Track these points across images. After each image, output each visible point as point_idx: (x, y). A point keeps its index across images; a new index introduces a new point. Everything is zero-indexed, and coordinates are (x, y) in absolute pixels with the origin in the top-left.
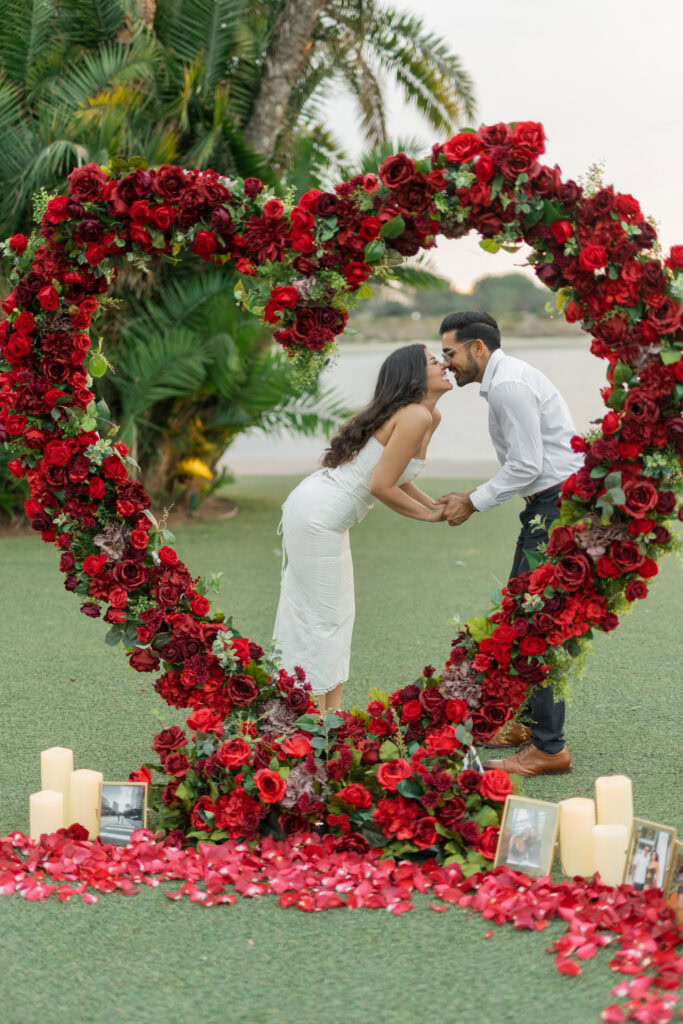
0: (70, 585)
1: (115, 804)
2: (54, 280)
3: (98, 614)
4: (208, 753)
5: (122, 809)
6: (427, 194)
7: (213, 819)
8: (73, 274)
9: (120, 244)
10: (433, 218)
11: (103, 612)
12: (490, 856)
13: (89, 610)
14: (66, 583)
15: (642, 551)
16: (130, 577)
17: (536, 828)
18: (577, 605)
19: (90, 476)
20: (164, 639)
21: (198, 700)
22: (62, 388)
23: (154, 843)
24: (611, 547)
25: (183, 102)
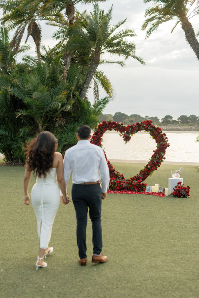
4: (115, 182)
6: (140, 126)
7: (116, 188)
9: (107, 129)
10: (141, 129)
12: (145, 191)
17: (150, 188)
18: (153, 167)
23: (110, 191)
24: (157, 161)
25: (71, 93)
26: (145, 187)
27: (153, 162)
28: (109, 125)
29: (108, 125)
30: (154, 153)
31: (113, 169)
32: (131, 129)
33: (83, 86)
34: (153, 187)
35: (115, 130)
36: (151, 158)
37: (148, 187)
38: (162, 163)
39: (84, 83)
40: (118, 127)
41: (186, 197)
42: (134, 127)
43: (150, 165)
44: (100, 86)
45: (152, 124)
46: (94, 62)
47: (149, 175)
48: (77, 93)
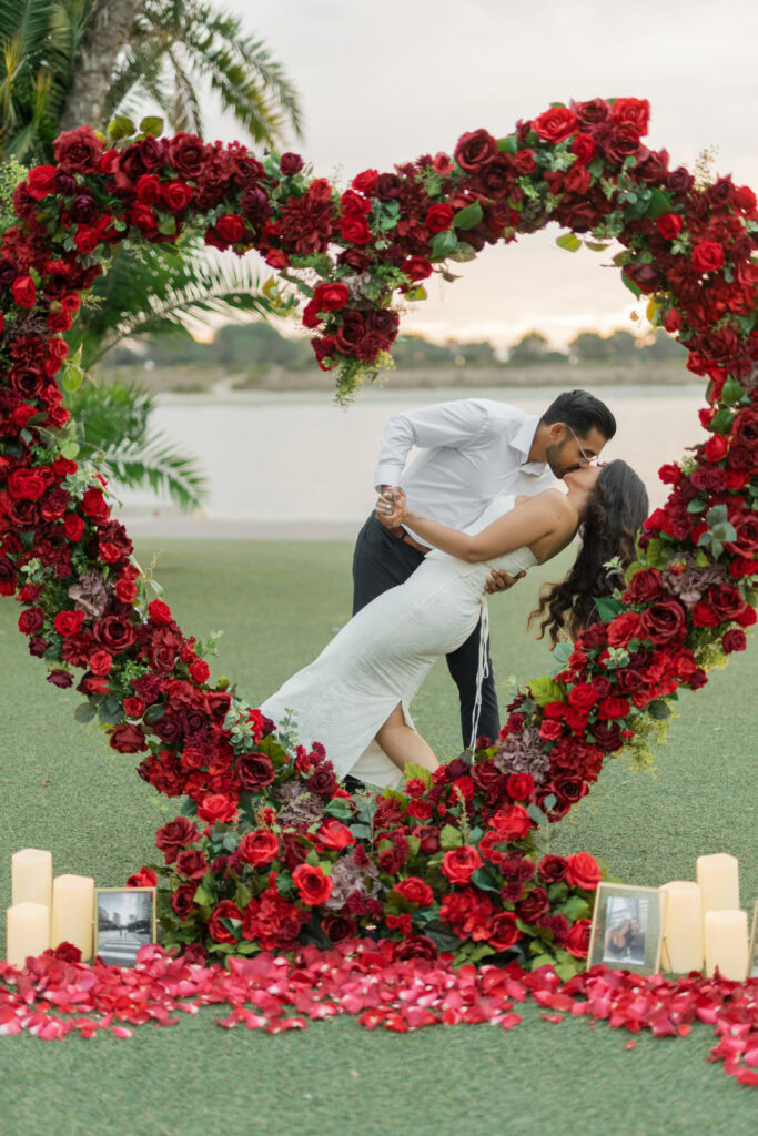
0: (37, 650)
1: (116, 916)
2: (31, 270)
3: (70, 684)
4: (230, 848)
5: (125, 921)
6: (509, 179)
7: (241, 928)
8: (57, 262)
9: (120, 227)
10: (513, 207)
11: (77, 681)
12: (580, 954)
13: (60, 679)
14: (31, 646)
15: (743, 596)
16: (115, 637)
17: (637, 919)
18: (666, 660)
19: (68, 513)
20: (157, 713)
21: (199, 784)
22: (33, 404)
23: (170, 961)
24: (710, 591)
26: (588, 896)
27: (662, 593)
28: (133, 176)
29: (122, 181)
31: (212, 683)
32: (394, 208)
34: (675, 892)
35: (219, 239)
37: (618, 904)
40: (240, 197)
42: (433, 189)
47: (612, 742)
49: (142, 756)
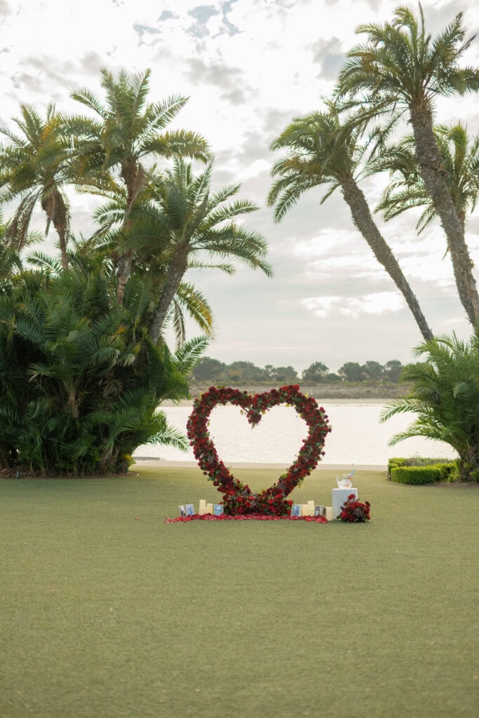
0: (202, 468)
3: (207, 474)
4: (234, 499)
5: (218, 510)
6: (278, 396)
7: (237, 511)
10: (279, 400)
12: (290, 514)
15: (315, 460)
16: (214, 467)
17: (298, 509)
18: (303, 470)
19: (207, 446)
20: (221, 479)
21: (229, 491)
23: (226, 515)
24: (310, 459)
25: (134, 330)
26: (291, 506)
27: (303, 460)
28: (221, 394)
29: (219, 394)
30: (304, 444)
31: (230, 475)
32: (261, 400)
33: (155, 314)
34: (304, 505)
35: (233, 403)
36: (298, 454)
37: (294, 507)
38: (319, 462)
39: (157, 309)
40: (237, 397)
41: (364, 522)
42: (267, 397)
43: (297, 467)
44: (186, 313)
45: (299, 391)
46: (175, 269)
47: (295, 484)
48: (145, 330)
49: (218, 487)
